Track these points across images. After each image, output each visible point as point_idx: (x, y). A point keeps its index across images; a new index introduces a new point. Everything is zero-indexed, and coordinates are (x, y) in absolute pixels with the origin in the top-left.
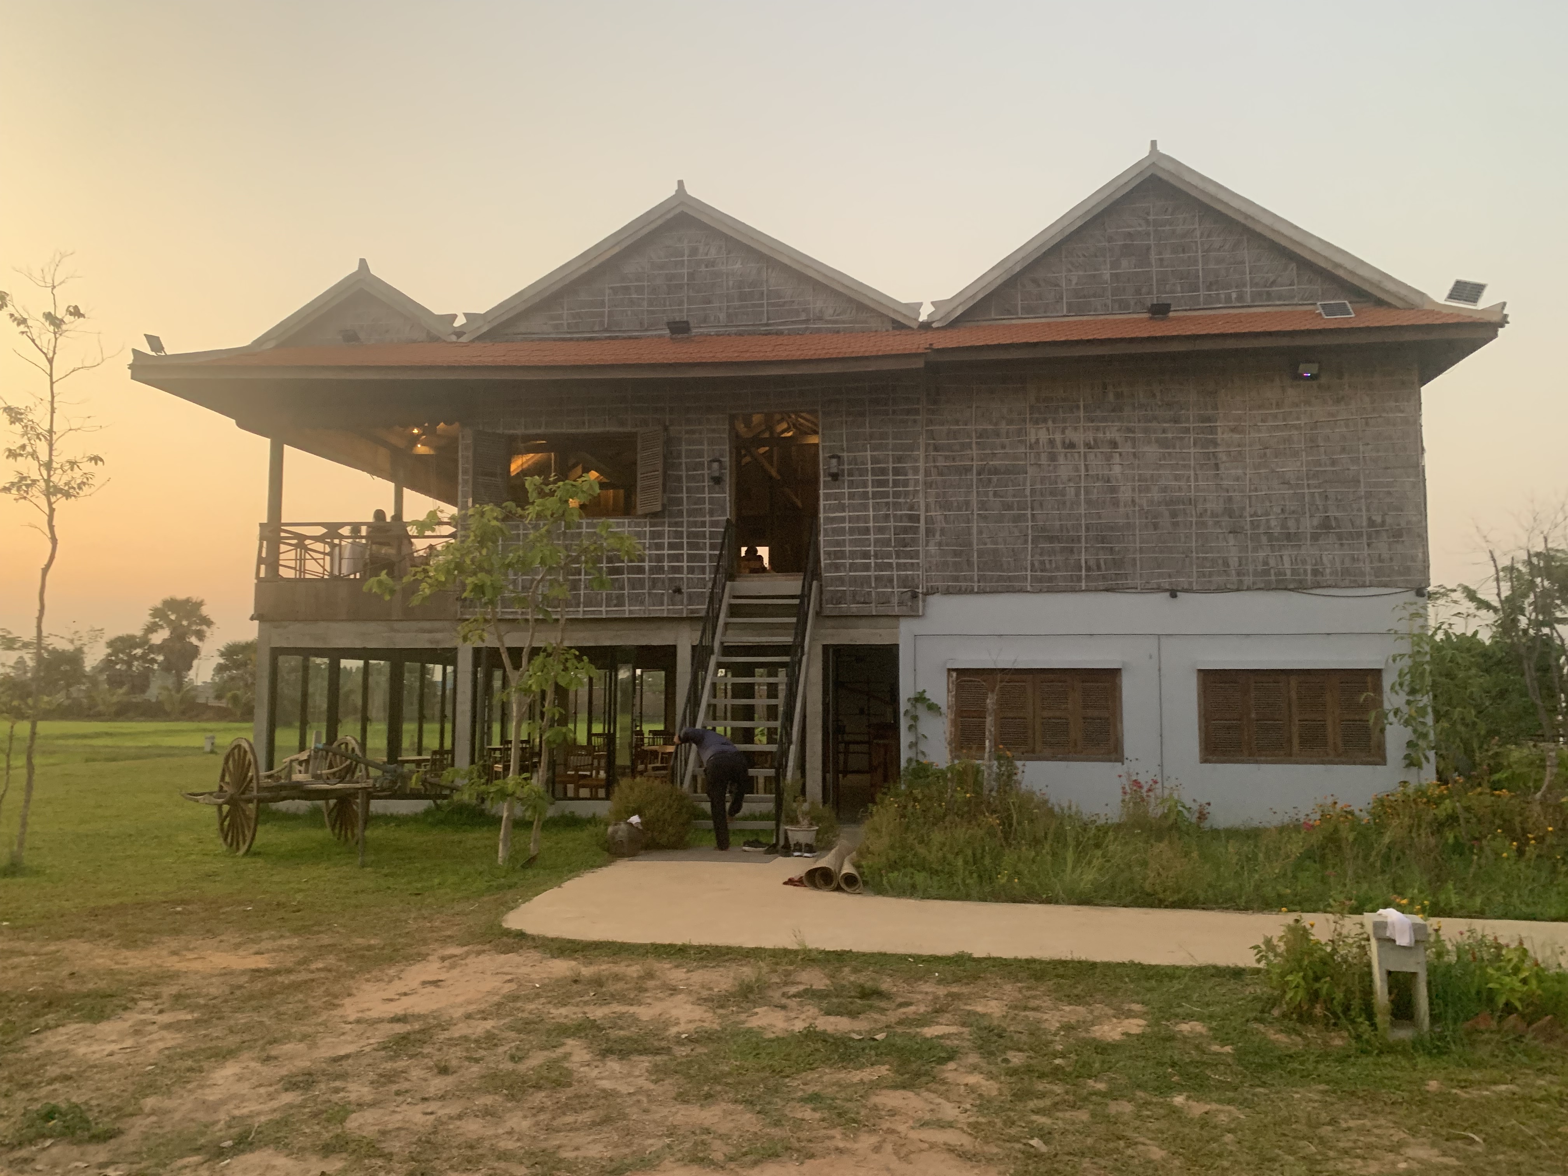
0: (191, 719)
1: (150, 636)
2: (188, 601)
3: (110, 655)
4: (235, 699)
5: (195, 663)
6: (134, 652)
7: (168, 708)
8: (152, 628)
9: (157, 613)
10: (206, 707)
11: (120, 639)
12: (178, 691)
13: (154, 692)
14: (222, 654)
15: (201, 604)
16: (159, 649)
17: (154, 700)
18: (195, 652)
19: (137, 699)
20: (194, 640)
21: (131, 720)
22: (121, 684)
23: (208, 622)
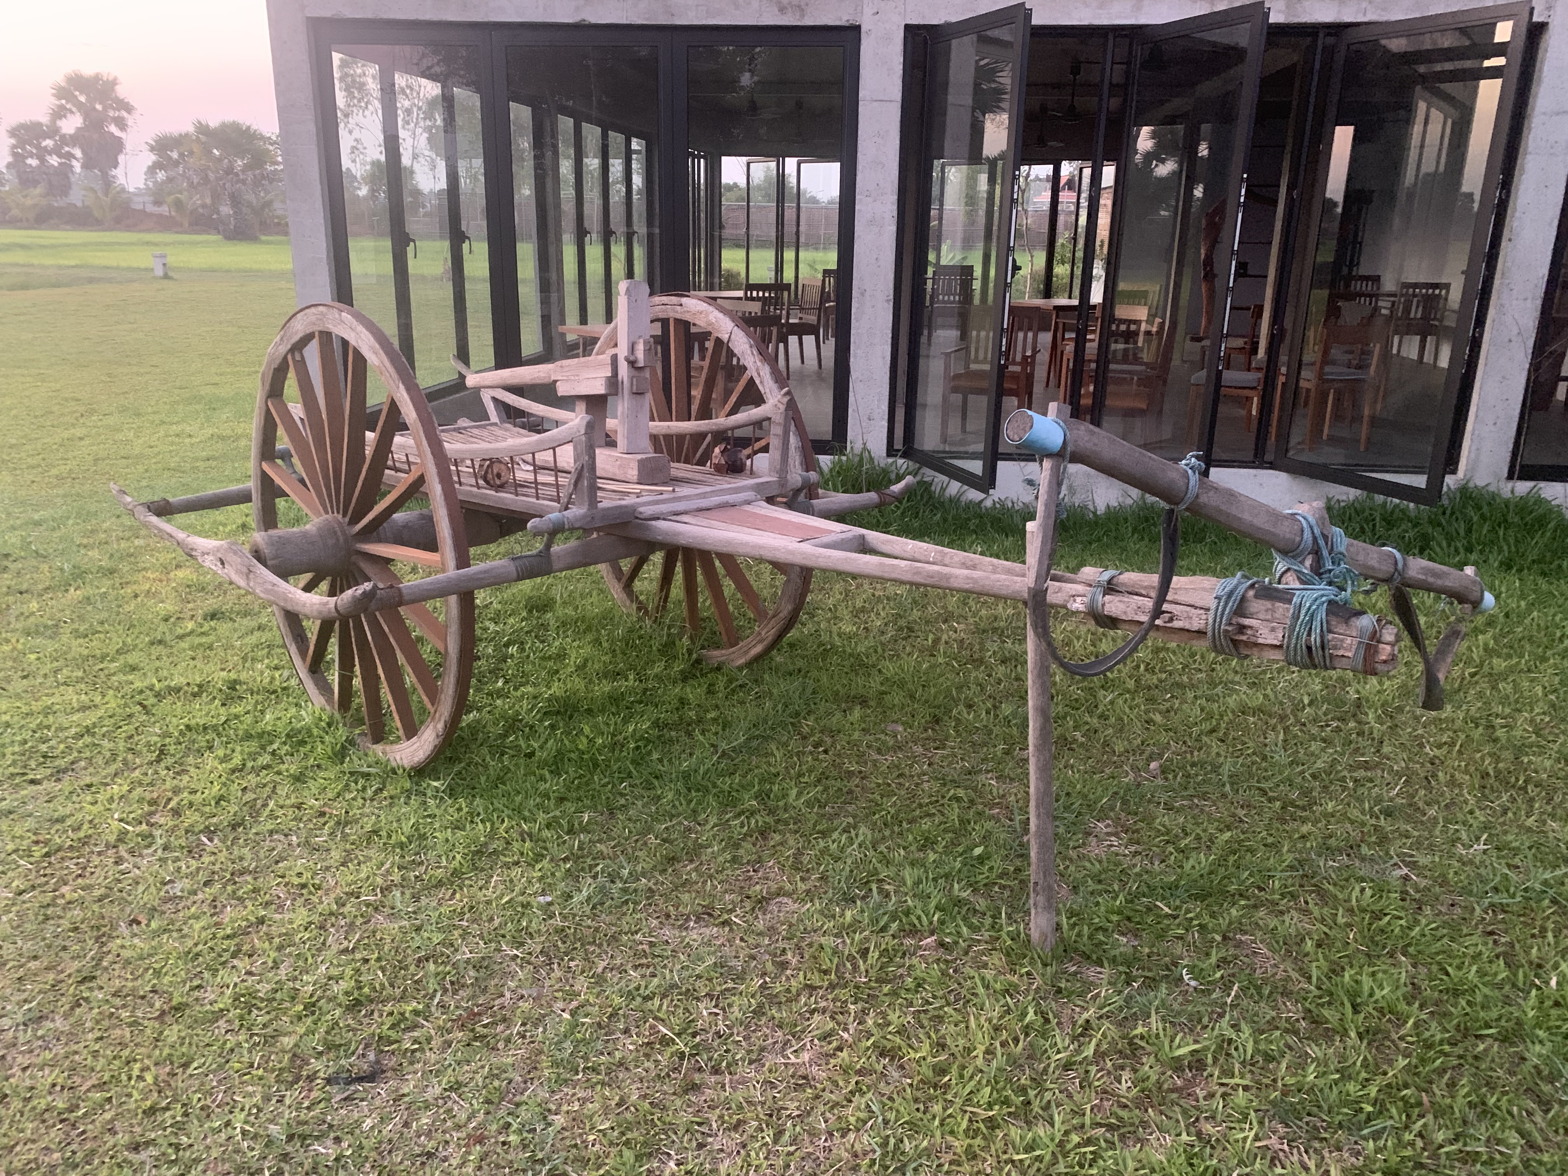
0: (129, 228)
1: (59, 123)
2: (97, 78)
3: (14, 147)
4: (178, 205)
5: (121, 158)
6: (44, 144)
7: (97, 214)
8: (59, 113)
9: (62, 93)
10: (144, 214)
11: (22, 126)
12: (106, 194)
13: (77, 197)
14: (152, 149)
15: (114, 83)
16: (74, 139)
17: (79, 204)
18: (118, 146)
19: (58, 203)
20: (113, 129)
21: (56, 227)
22: (35, 183)
23: (129, 109)
